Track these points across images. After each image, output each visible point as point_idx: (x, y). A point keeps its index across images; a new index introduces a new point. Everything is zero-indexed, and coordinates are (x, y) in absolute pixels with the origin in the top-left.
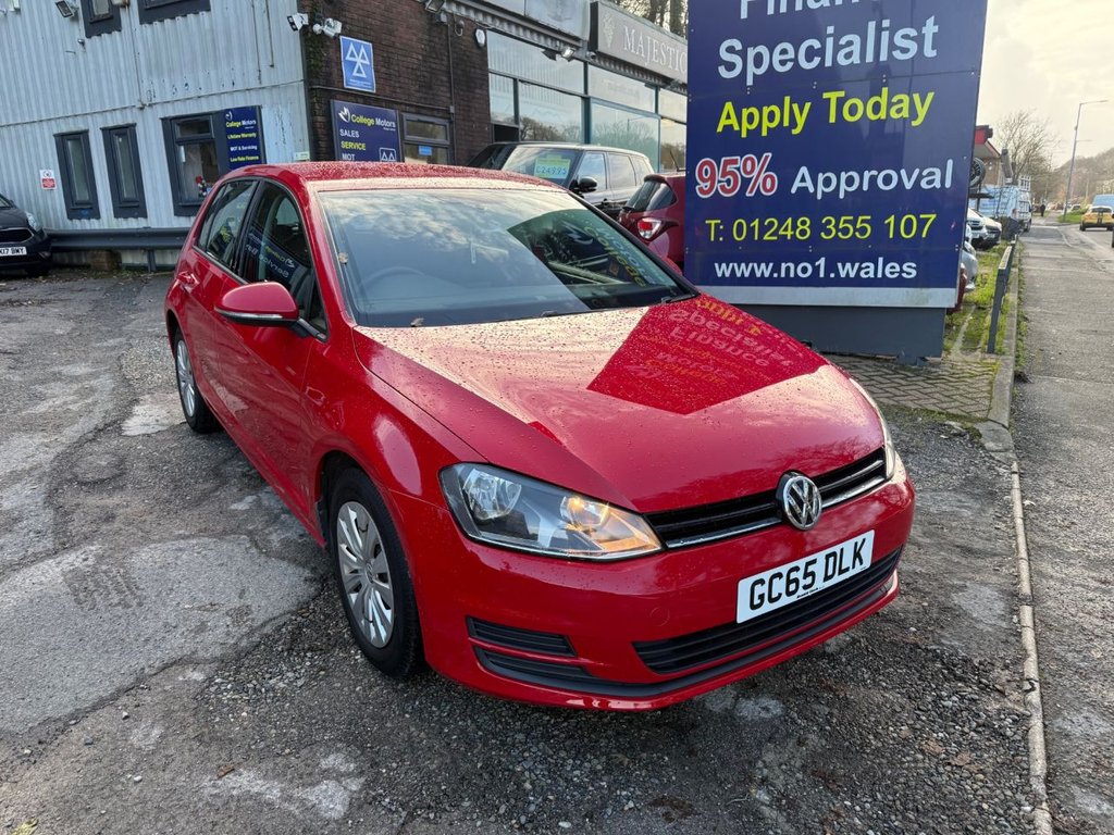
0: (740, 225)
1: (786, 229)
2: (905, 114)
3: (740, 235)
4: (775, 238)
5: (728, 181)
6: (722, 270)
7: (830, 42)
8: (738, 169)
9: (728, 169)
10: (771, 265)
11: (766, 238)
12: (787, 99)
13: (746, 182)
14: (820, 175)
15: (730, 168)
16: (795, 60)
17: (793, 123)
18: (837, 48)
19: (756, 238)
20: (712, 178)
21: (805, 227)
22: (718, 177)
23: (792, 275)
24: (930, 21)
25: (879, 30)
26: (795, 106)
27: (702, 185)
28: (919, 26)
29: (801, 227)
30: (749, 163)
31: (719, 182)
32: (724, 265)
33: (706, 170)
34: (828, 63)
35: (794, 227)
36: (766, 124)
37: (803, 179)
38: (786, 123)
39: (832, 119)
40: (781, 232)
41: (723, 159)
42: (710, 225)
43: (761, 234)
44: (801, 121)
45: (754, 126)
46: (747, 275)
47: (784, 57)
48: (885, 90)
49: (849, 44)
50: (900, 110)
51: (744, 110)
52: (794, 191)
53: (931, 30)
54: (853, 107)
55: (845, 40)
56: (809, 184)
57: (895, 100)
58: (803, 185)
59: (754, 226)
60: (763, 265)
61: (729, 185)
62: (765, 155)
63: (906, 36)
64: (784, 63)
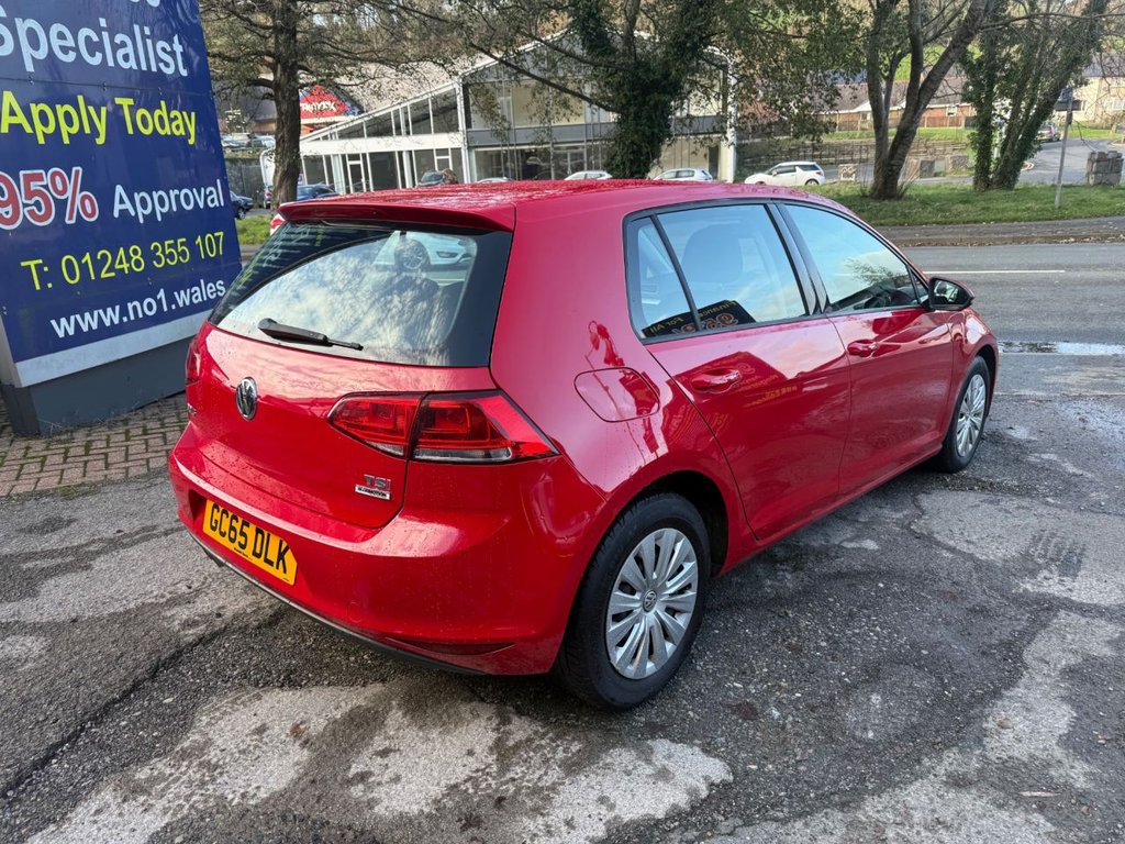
0: (69, 262)
1: (121, 263)
2: (182, 131)
3: (72, 276)
4: (113, 274)
5: (37, 204)
6: (63, 327)
7: (105, 35)
8: (46, 187)
9: (33, 188)
10: (117, 308)
11: (103, 275)
12: (80, 99)
13: (61, 205)
14: (136, 194)
15: (34, 186)
16: (76, 49)
17: (95, 132)
18: (115, 47)
19: (93, 278)
20: (13, 200)
21: (138, 257)
22: (22, 199)
23: (141, 315)
24: (176, 38)
25: (144, 37)
26: (91, 109)
27: (1, 211)
28: (171, 43)
29: (135, 258)
30: (58, 179)
31: (25, 205)
32: (63, 321)
33: (1, 188)
34: (111, 63)
35: (129, 259)
36: (64, 128)
37: (121, 203)
38: (87, 130)
39: (130, 131)
40: (117, 267)
41: (22, 173)
42: (29, 267)
43: (98, 272)
44: (102, 127)
45: (51, 129)
46: (95, 326)
47: (63, 43)
48: (163, 103)
49: (123, 45)
50: (178, 127)
51: (33, 106)
52: (116, 214)
53: (178, 48)
54: (144, 118)
55: (119, 38)
56: (128, 206)
57: (172, 116)
58: (123, 207)
59: (87, 262)
60: (109, 310)
61: (40, 210)
62: (74, 169)
63: (164, 50)
64: (65, 50)
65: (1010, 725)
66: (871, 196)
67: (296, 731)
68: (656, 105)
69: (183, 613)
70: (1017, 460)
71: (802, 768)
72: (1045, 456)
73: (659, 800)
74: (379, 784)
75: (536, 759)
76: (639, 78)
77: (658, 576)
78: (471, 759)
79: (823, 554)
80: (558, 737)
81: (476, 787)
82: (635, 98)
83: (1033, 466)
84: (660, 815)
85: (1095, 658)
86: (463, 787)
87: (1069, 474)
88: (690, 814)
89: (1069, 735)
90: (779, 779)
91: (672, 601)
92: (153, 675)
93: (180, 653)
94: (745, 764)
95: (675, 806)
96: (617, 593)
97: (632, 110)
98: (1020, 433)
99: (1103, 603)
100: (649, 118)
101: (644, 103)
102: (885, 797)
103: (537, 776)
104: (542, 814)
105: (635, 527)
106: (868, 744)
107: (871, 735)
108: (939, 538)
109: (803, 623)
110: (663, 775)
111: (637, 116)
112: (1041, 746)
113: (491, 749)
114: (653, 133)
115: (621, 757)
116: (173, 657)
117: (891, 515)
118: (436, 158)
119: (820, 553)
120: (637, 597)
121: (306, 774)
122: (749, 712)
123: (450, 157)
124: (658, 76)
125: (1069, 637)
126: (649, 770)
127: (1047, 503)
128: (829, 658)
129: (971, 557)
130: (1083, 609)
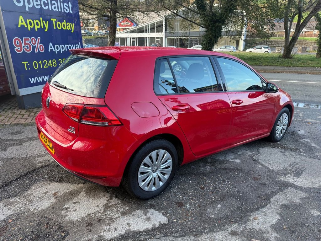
0: (35, 63)
1: (50, 64)
2: (70, 29)
3: (36, 67)
4: (47, 67)
5: (27, 47)
6: (33, 80)
7: (49, 1)
8: (30, 42)
10: (48, 76)
11: (45, 67)
12: (41, 18)
13: (34, 47)
14: (55, 45)
15: (27, 42)
16: (41, 5)
17: (45, 28)
18: (52, 5)
19: (42, 67)
20: (21, 45)
21: (55, 63)
22: (23, 45)
24: (70, 3)
25: (60, 2)
26: (44, 21)
27: (17, 48)
28: (68, 4)
29: (54, 63)
30: (33, 40)
31: (24, 47)
32: (33, 79)
33: (17, 42)
34: (50, 9)
35: (52, 63)
36: (36, 26)
37: (51, 47)
38: (42, 27)
39: (55, 28)
40: (49, 65)
41: (23, 38)
42: (24, 63)
43: (43, 66)
44: (47, 27)
45: (32, 26)
46: (41, 81)
47: (37, 3)
48: (65, 21)
49: (54, 4)
50: (69, 27)
51: (27, 20)
52: (49, 51)
53: (70, 5)
54: (59, 25)
55: (53, 2)
56: (53, 48)
57: (67, 24)
58: (51, 49)
59: (40, 63)
60: (46, 77)
61: (28, 48)
62: (38, 38)
63: (66, 6)
64: (37, 5)
65: (257, 219)
66: (282, 57)
67: (55, 194)
68: (217, 27)
69: (40, 159)
70: (297, 140)
71: (189, 223)
72: (306, 140)
73: (144, 226)
74: (70, 211)
75: (115, 210)
76: (213, 18)
77: (158, 163)
78: (97, 208)
79: (222, 162)
80: (124, 205)
81: (95, 215)
82: (211, 24)
83: (301, 143)
84: (142, 230)
85: (294, 203)
86: (91, 215)
87: (312, 146)
88: (150, 231)
89: (275, 225)
90: (181, 225)
91: (163, 171)
92: (26, 175)
93: (35, 170)
94: (173, 219)
95: (147, 228)
96: (142, 166)
97: (210, 28)
98: (302, 132)
99: (304, 186)
100: (215, 30)
101: (214, 26)
102: (209, 235)
103: (113, 215)
104: (109, 225)
105: (149, 148)
106: (212, 219)
107: (213, 216)
108: (260, 161)
109: (208, 181)
110: (148, 219)
111: (211, 30)
112: (265, 227)
113: (104, 206)
114: (216, 35)
115: (139, 213)
116: (33, 171)
117: (248, 153)
118: (156, 40)
119: (221, 162)
120: (150, 168)
121: (52, 206)
122: (181, 205)
123: (160, 39)
124: (218, 18)
125: (288, 195)
126: (145, 217)
127: (301, 155)
128: (211, 192)
129: (268, 168)
130: (296, 187)
